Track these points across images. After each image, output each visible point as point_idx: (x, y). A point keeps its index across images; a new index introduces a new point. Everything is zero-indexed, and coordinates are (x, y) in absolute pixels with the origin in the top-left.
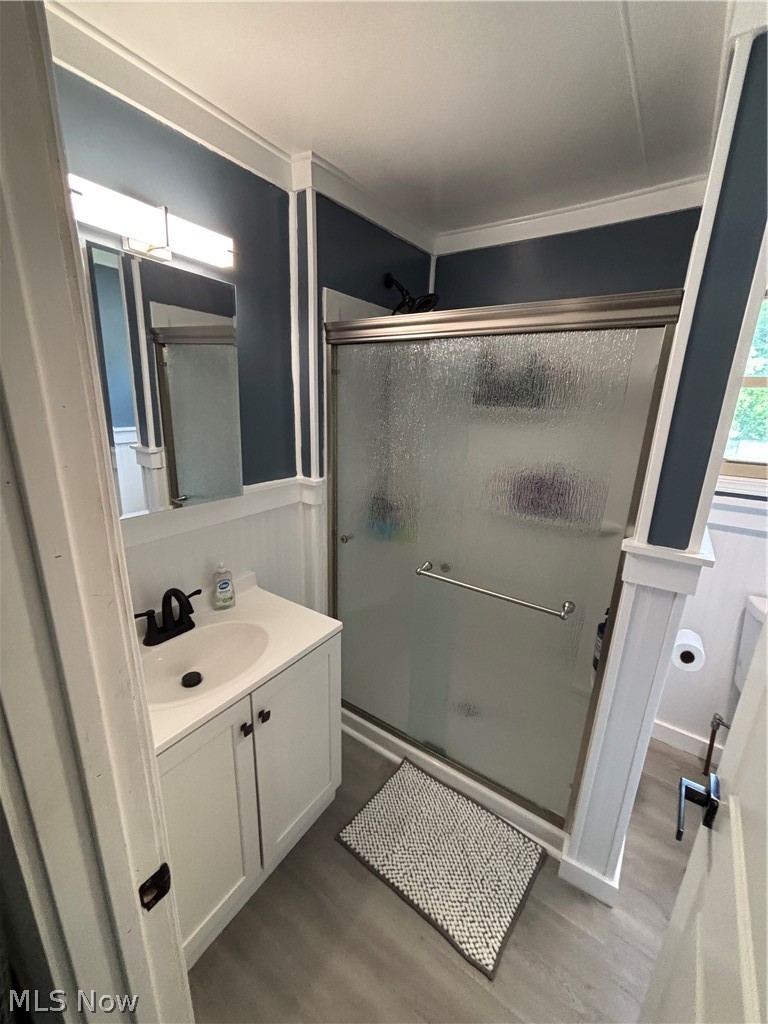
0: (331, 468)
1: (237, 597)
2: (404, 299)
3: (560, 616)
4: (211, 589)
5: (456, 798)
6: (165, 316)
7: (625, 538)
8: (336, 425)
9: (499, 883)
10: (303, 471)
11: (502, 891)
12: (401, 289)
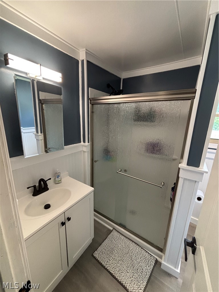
0: (92, 141)
1: (63, 180)
2: (113, 91)
3: (160, 187)
4: (54, 178)
5: (129, 241)
6: (43, 95)
7: (180, 163)
8: (93, 128)
9: (143, 271)
10: (83, 141)
11: (144, 273)
12: (112, 88)
